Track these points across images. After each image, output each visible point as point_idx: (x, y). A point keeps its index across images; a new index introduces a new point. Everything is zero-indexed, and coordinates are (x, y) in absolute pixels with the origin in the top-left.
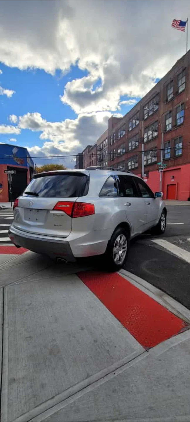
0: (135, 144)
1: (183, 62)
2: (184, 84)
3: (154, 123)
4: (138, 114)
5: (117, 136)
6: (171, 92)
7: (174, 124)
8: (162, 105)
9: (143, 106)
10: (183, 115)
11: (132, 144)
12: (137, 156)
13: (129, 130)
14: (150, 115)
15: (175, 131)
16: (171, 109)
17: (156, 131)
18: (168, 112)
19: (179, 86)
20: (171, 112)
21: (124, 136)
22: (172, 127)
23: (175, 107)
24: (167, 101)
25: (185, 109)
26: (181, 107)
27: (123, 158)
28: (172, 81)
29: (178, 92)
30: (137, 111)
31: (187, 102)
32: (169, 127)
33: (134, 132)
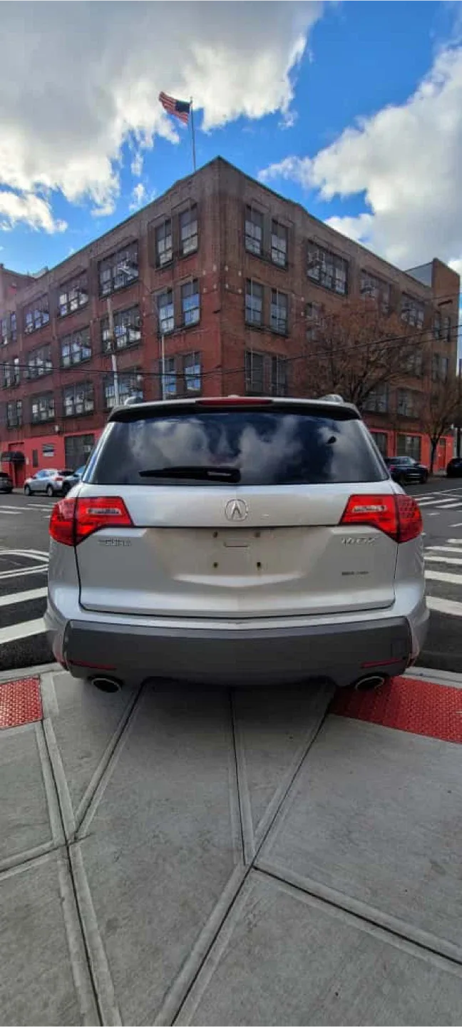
0: (81, 352)
1: (190, 188)
2: (196, 238)
3: (130, 309)
4: (84, 276)
5: (25, 325)
6: (168, 247)
7: (180, 323)
8: (147, 270)
9: (97, 260)
10: (198, 306)
11: (73, 352)
12: (89, 382)
13: (59, 314)
14: (116, 287)
15: (182, 338)
16: (170, 285)
17: (137, 329)
18: (165, 290)
19: (183, 238)
20: (170, 291)
21: (44, 326)
22: (176, 326)
23: (180, 283)
24: (158, 265)
25: (201, 294)
26: (192, 286)
27: (48, 385)
28: (168, 222)
29: (181, 251)
30: (82, 270)
31: (203, 279)
32: (168, 326)
33: (78, 321)
